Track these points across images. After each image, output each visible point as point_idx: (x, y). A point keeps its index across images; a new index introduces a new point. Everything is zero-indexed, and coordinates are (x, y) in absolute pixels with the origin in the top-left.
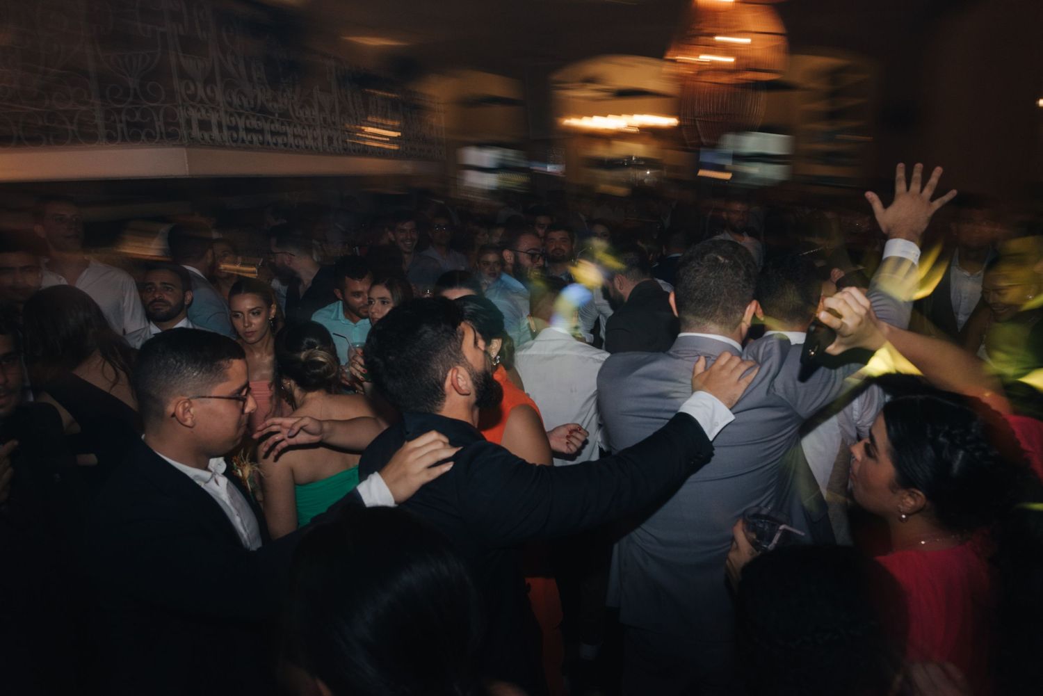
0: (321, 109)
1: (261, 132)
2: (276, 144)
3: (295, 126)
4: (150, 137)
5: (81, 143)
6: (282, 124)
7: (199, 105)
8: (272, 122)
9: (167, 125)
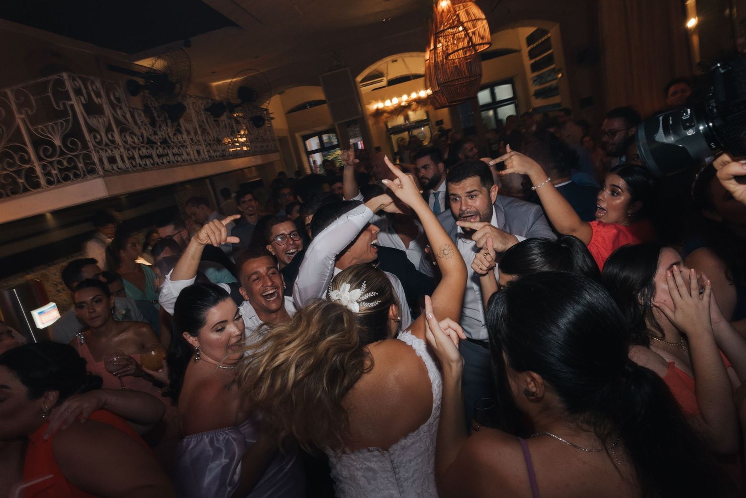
0: (188, 133)
1: (150, 157)
2: (163, 163)
3: (173, 148)
4: (76, 176)
5: (29, 190)
6: (164, 148)
7: (106, 148)
8: (157, 149)
9: (86, 164)
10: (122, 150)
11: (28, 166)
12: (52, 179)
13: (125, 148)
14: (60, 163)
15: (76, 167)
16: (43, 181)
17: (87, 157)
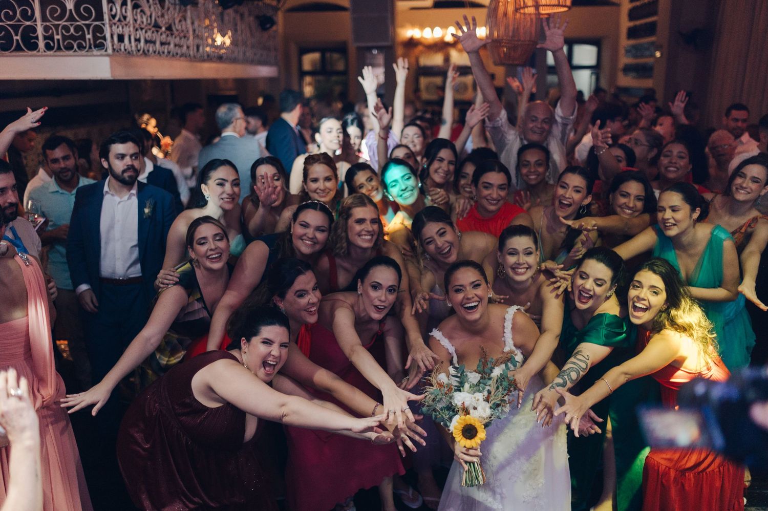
0: (193, 21)
1: (154, 42)
2: (163, 53)
3: (175, 37)
4: (81, 47)
5: (24, 50)
6: (168, 36)
7: (118, 23)
8: (161, 34)
9: (95, 38)
10: (132, 29)
11: (28, 23)
12: (52, 44)
13: (134, 27)
14: (66, 28)
15: (83, 37)
16: (41, 44)
17: (99, 30)
